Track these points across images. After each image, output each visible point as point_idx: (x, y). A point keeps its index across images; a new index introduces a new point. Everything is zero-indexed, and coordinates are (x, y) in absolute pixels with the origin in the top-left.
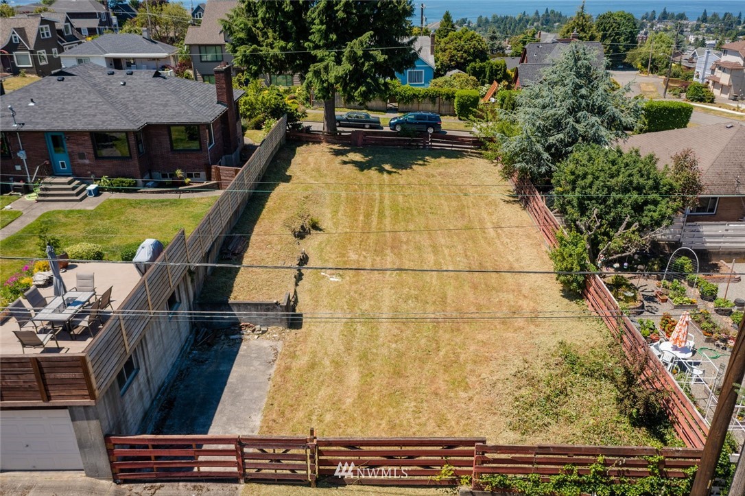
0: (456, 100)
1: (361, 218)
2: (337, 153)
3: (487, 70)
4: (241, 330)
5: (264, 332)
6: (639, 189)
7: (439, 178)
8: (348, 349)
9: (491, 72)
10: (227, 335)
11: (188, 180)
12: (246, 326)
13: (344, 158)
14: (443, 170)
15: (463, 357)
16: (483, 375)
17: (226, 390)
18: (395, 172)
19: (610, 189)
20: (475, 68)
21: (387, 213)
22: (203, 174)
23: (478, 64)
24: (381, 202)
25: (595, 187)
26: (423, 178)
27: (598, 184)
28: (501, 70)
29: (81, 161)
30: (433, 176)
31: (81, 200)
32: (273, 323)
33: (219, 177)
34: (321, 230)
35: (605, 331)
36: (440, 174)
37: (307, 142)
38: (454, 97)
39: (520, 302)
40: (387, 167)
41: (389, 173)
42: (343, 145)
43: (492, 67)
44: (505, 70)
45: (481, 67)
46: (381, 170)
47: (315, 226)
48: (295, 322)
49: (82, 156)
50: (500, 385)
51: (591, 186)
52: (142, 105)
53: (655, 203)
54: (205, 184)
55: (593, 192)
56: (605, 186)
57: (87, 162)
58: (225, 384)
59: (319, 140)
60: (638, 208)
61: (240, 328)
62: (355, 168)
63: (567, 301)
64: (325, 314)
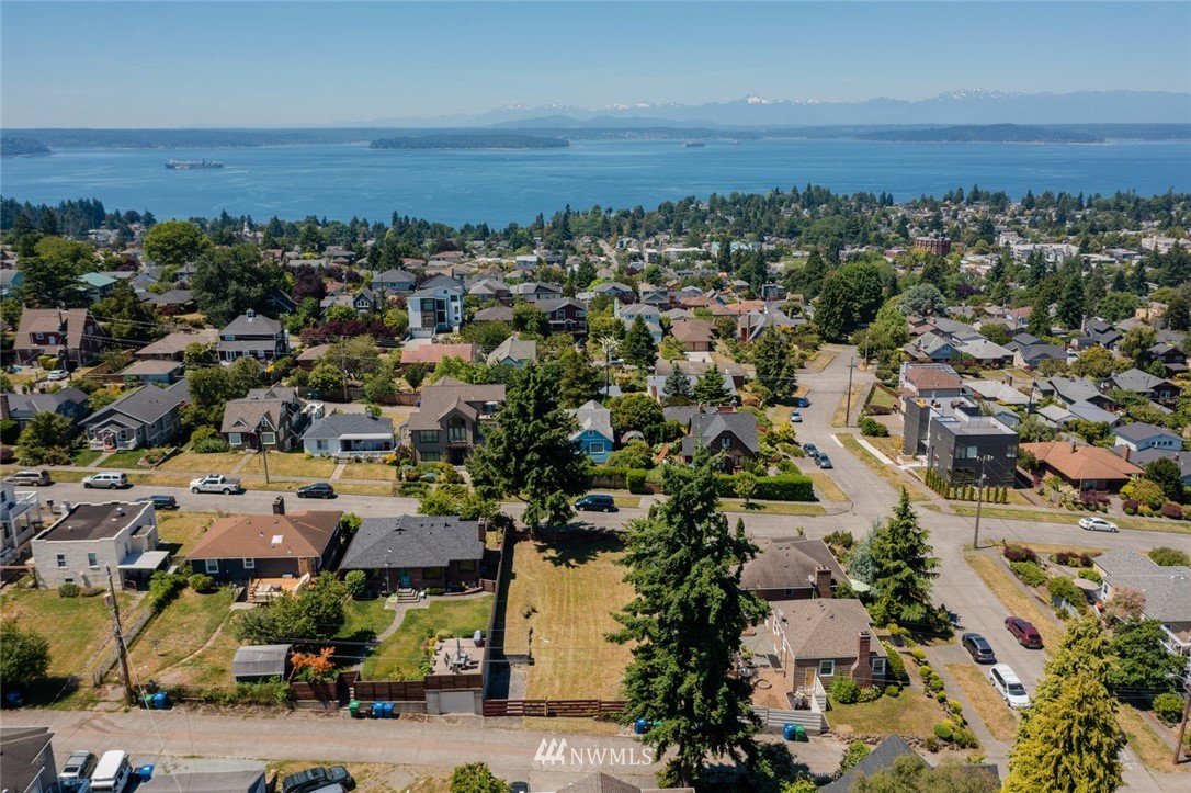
0: (628, 479)
1: (558, 603)
2: (541, 550)
3: (662, 430)
4: (510, 667)
5: (520, 667)
7: (602, 572)
8: (555, 673)
9: (665, 433)
11: (467, 588)
12: (512, 665)
13: (545, 554)
18: (577, 566)
20: (650, 429)
21: (572, 599)
22: (474, 583)
23: (653, 426)
24: (569, 592)
26: (593, 570)
30: (600, 569)
32: (523, 663)
33: (483, 585)
34: (537, 612)
37: (520, 540)
38: (626, 476)
40: (571, 562)
41: (573, 567)
42: (544, 543)
43: (665, 428)
44: (678, 429)
46: (568, 565)
47: (534, 611)
48: (532, 663)
49: (416, 578)
54: (476, 589)
57: (418, 581)
59: (526, 539)
62: (552, 564)
64: (543, 658)
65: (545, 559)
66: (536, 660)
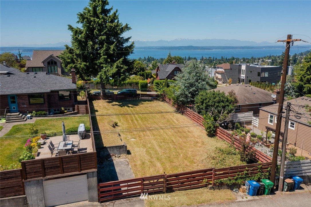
0: (139, 84)
1: (130, 121)
2: (109, 102)
3: (145, 74)
4: (111, 157)
5: (119, 156)
6: (223, 101)
7: (150, 108)
8: (152, 158)
9: (147, 75)
10: (107, 159)
11: (66, 111)
12: (113, 155)
13: (112, 104)
14: (150, 105)
15: (188, 156)
16: (197, 159)
17: (117, 174)
18: (134, 107)
19: (215, 102)
20: (141, 74)
21: (138, 119)
22: (71, 109)
23: (142, 73)
25: (210, 102)
26: (144, 108)
27: (211, 101)
28: (150, 74)
29: (23, 106)
30: (148, 107)
31: (26, 120)
32: (122, 153)
33: (78, 109)
34: (118, 126)
35: (227, 143)
36: (150, 106)
37: (95, 100)
38: (139, 83)
39: (197, 140)
40: (130, 105)
41: (132, 107)
42: (109, 100)
43: (146, 73)
44: (151, 74)
45: (143, 74)
46: (129, 107)
47: (116, 125)
48: (129, 153)
49: (24, 104)
50: (204, 161)
51: (209, 102)
52: (46, 84)
53: (228, 106)
54: (73, 112)
55: (210, 104)
56: (213, 102)
57: (25, 106)
58: (116, 173)
59: (99, 98)
60: (224, 107)
61: (111, 156)
62: (118, 106)
63: (210, 138)
64: (137, 149)
65: (113, 105)
66: (131, 151)
